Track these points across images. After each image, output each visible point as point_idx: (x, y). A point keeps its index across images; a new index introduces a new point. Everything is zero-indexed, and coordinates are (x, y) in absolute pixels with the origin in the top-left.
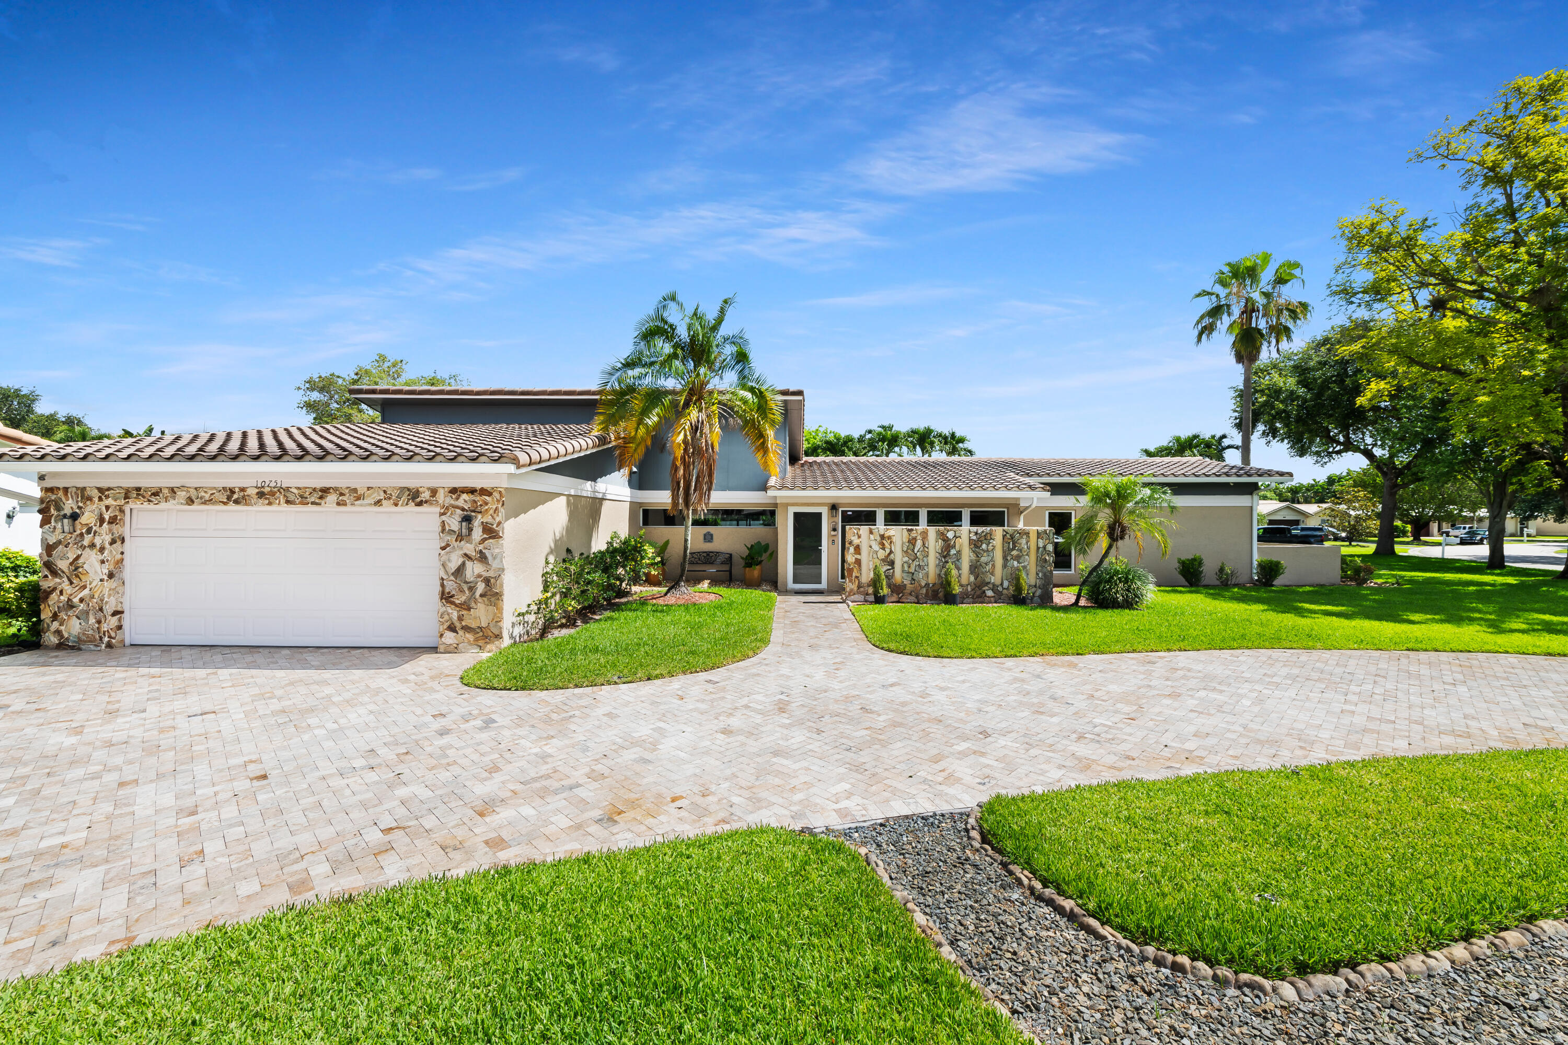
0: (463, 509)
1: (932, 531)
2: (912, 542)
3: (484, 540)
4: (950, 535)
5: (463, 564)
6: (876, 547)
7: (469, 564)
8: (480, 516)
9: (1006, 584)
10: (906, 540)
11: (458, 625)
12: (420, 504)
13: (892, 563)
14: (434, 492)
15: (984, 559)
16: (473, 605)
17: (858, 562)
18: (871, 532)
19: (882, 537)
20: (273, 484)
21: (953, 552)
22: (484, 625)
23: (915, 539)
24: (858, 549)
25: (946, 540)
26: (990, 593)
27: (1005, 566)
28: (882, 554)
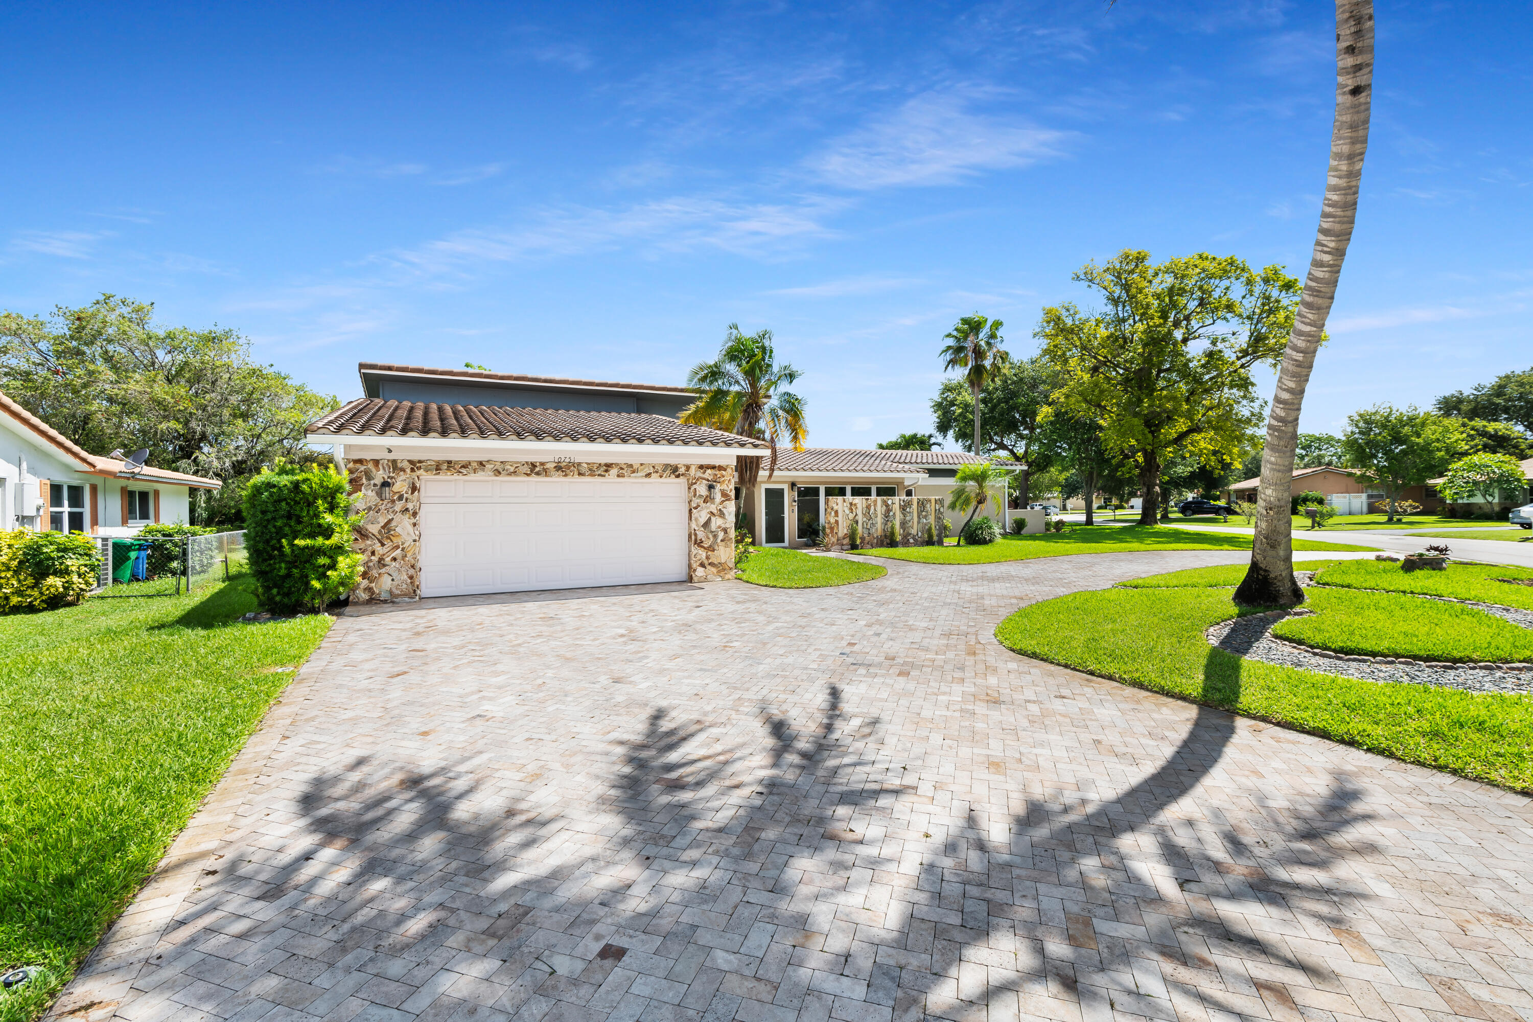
0: (708, 480)
1: (879, 499)
2: (868, 507)
3: (723, 501)
4: (890, 502)
5: (710, 519)
6: (847, 512)
7: (713, 519)
8: (719, 485)
9: (920, 534)
10: (864, 506)
11: (706, 562)
12: (678, 476)
13: (857, 522)
14: (688, 468)
15: (908, 518)
16: (716, 547)
17: (837, 522)
18: (844, 501)
19: (851, 504)
20: (567, 460)
21: (891, 514)
22: (723, 561)
23: (870, 505)
24: (836, 512)
25: (887, 506)
26: (911, 541)
27: (919, 522)
28: (851, 516)
